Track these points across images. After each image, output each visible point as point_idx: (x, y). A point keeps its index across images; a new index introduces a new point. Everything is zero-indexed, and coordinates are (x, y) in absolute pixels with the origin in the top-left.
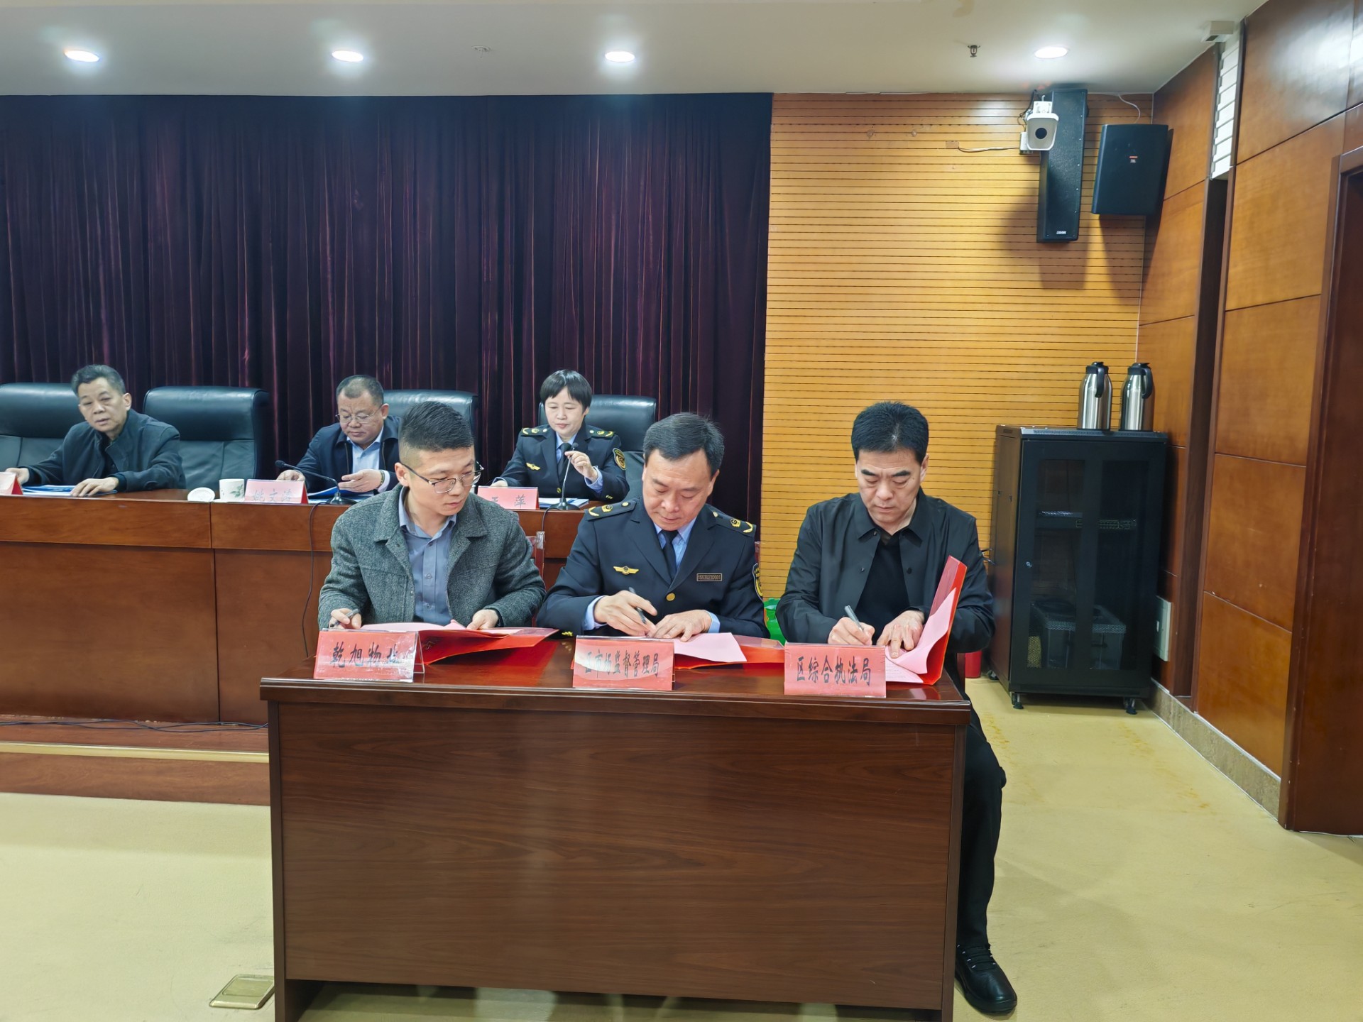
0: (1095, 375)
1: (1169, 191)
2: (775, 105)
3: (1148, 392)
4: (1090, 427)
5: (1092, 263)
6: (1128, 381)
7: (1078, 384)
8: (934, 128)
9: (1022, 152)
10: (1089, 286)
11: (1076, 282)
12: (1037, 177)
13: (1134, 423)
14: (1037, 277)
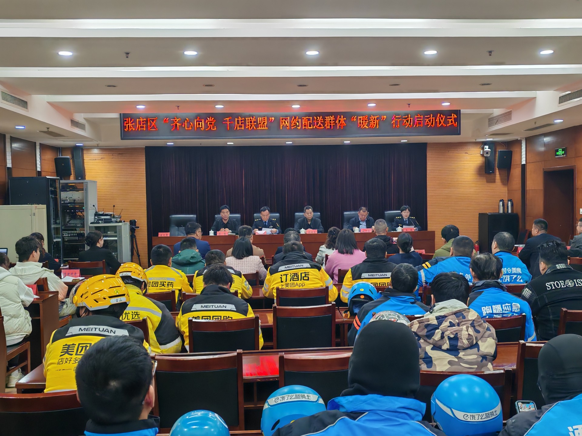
0: (501, 202)
1: (512, 164)
2: (428, 145)
3: (512, 205)
4: (501, 212)
5: (496, 177)
6: (508, 203)
7: (498, 205)
8: (462, 150)
9: (481, 154)
10: (496, 182)
11: (494, 181)
12: (484, 159)
13: (510, 211)
14: (486, 181)
